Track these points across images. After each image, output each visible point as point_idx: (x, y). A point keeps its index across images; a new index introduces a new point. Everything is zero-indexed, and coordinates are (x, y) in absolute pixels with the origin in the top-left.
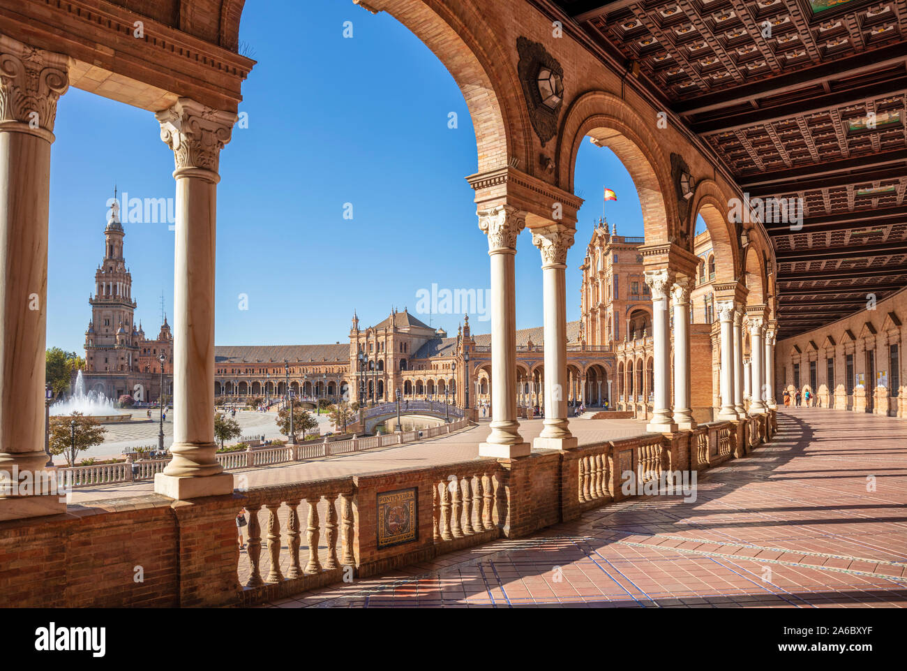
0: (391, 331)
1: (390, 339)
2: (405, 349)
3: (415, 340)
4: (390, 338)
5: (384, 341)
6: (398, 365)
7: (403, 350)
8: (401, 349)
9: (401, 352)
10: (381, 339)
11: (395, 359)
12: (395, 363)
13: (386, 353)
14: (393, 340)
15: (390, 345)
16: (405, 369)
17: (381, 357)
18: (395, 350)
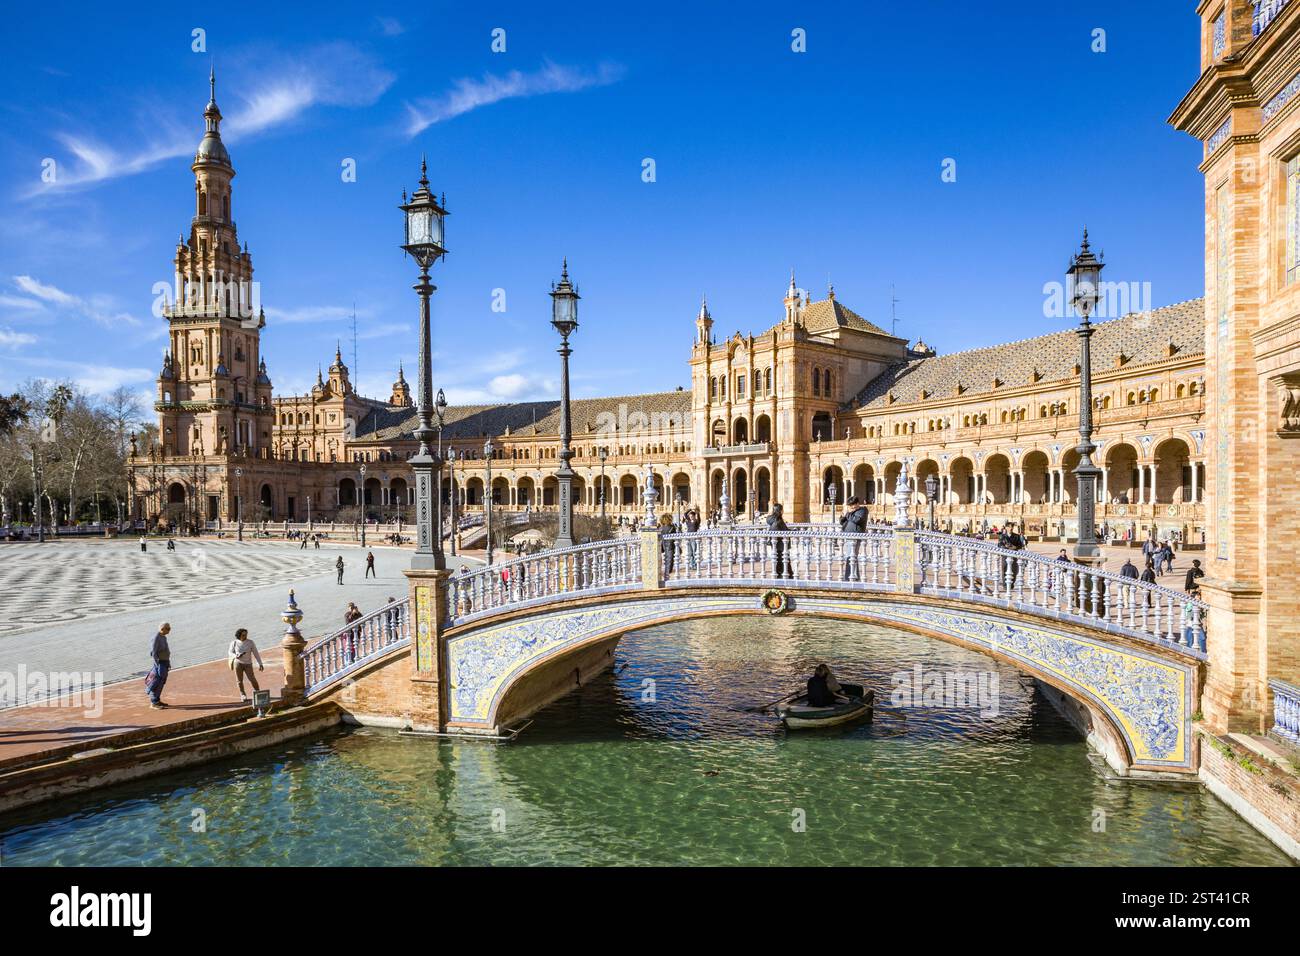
0: (788, 337)
1: (786, 360)
2: (827, 387)
3: (854, 365)
4: (787, 355)
5: (772, 365)
6: (809, 428)
7: (822, 390)
8: (816, 385)
9: (817, 393)
10: (764, 361)
11: (799, 411)
12: (799, 422)
13: (775, 397)
14: (796, 362)
15: (786, 378)
16: (826, 437)
17: (763, 407)
18: (799, 387)
